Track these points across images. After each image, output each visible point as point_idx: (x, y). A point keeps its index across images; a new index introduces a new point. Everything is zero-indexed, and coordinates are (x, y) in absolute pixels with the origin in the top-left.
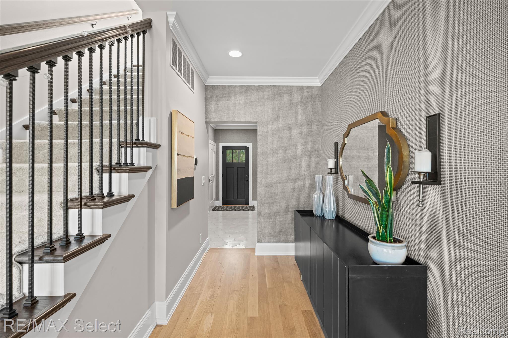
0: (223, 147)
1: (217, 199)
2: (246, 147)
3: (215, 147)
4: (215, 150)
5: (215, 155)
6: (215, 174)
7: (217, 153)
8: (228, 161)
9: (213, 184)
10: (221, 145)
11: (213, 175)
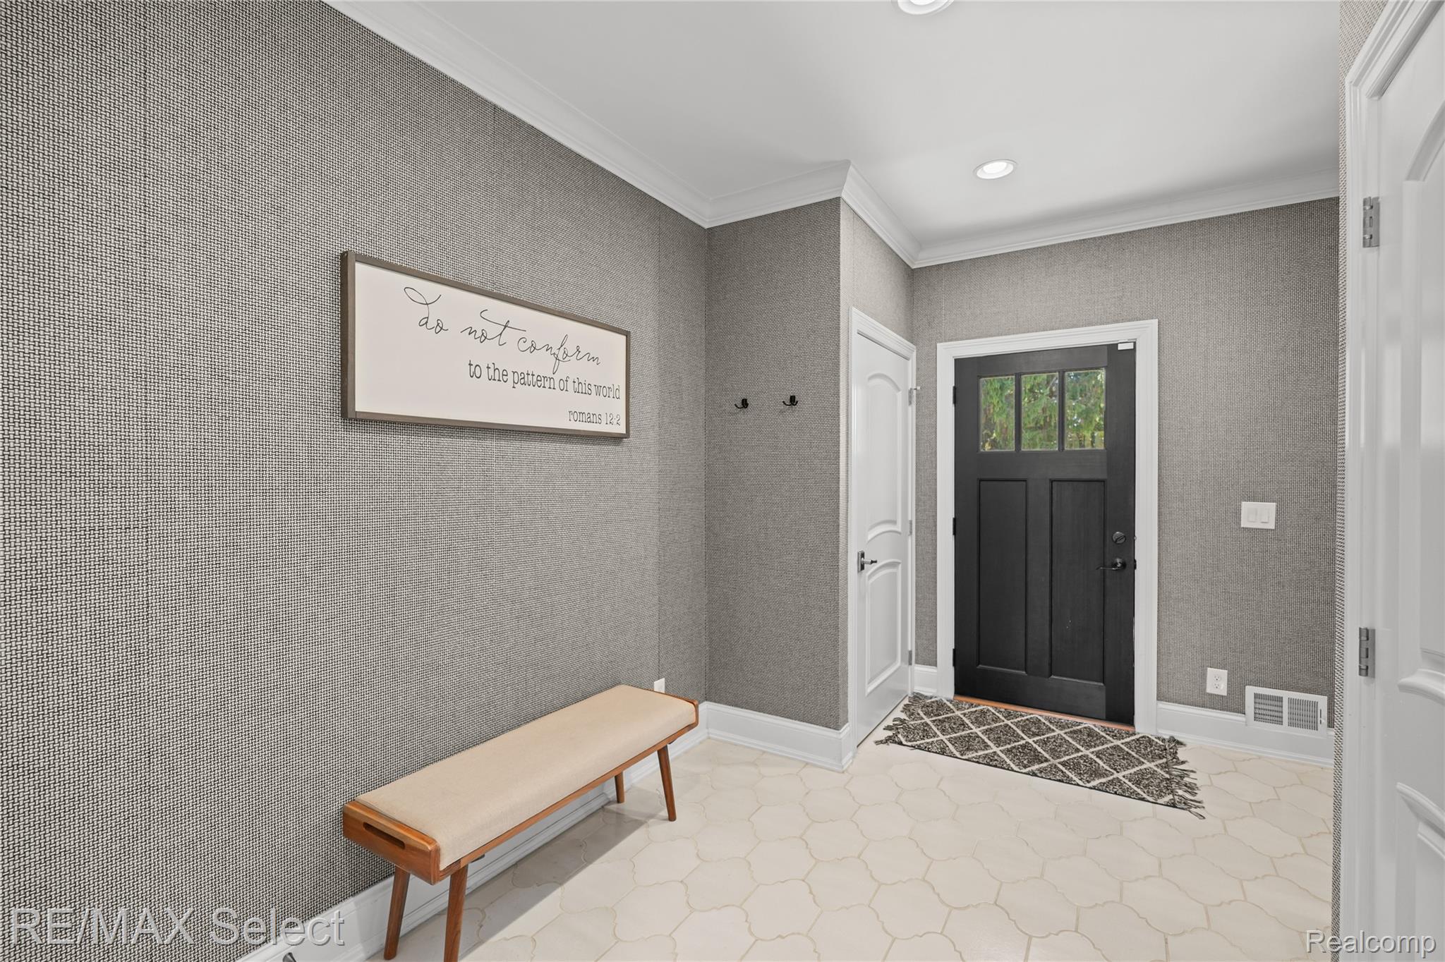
0: (960, 364)
1: (927, 656)
2: (1112, 348)
3: (912, 365)
4: (912, 383)
5: (912, 410)
6: (911, 515)
7: (923, 399)
8: (994, 443)
9: (895, 574)
10: (947, 354)
11: (894, 522)
